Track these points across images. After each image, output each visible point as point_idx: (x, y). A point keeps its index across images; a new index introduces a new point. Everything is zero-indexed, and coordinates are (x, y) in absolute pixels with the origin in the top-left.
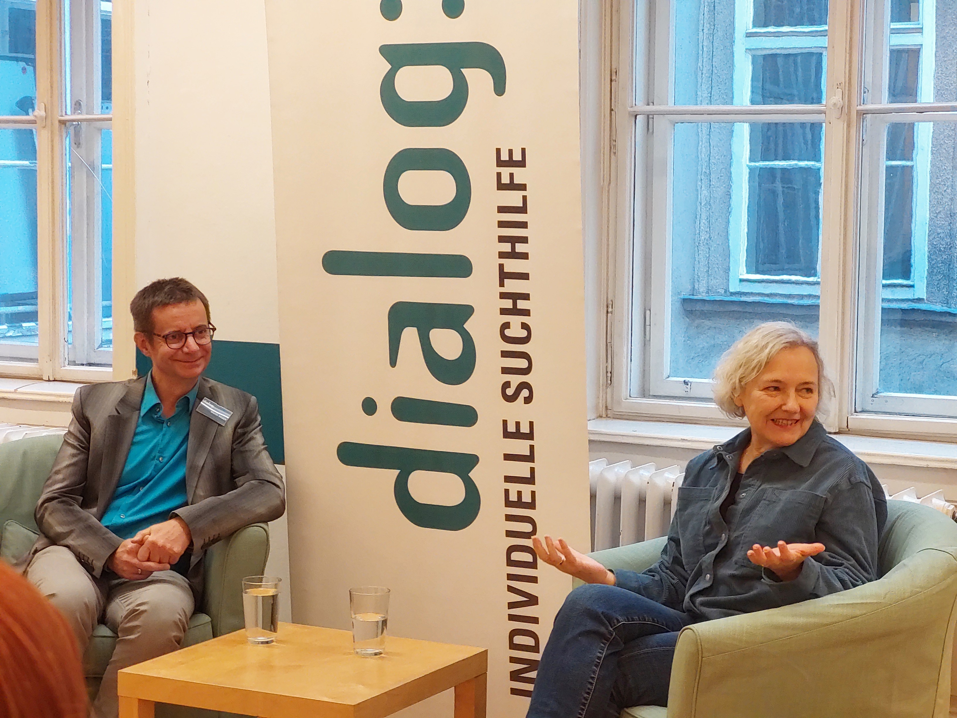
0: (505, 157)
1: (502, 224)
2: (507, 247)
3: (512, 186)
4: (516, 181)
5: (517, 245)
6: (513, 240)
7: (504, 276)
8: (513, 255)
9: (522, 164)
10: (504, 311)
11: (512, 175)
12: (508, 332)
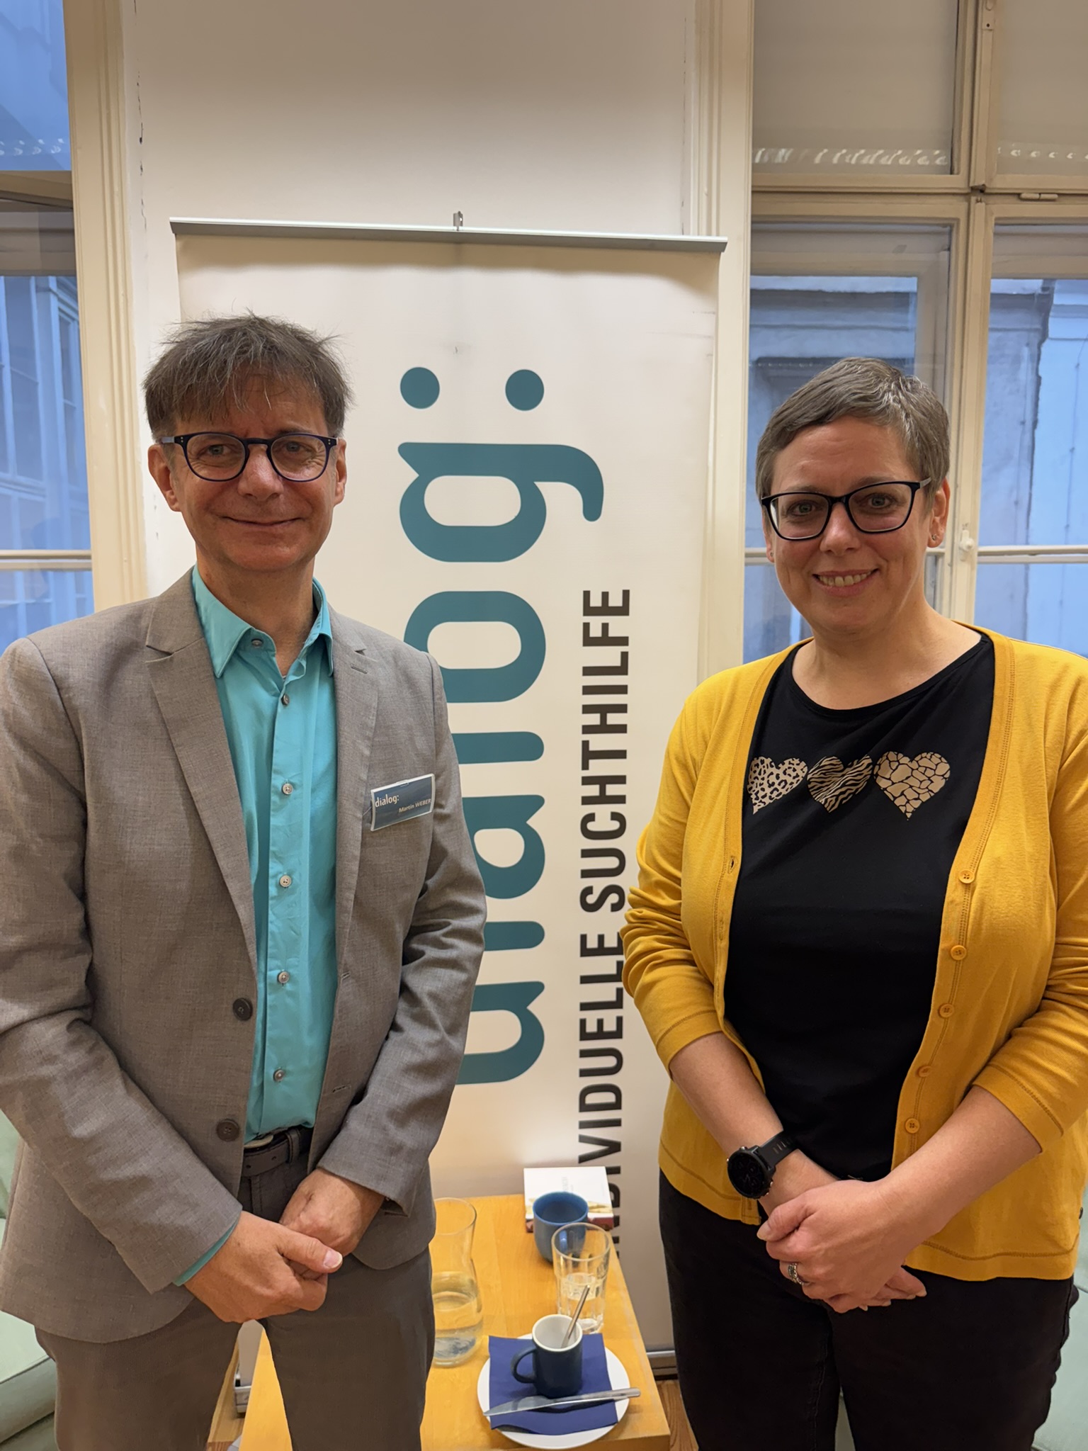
0: (596, 601)
1: (587, 690)
2: (595, 719)
3: (605, 640)
4: (612, 633)
5: (609, 716)
6: (603, 710)
7: (588, 755)
8: (603, 728)
9: (623, 610)
10: (587, 801)
11: (605, 627)
12: (591, 826)
